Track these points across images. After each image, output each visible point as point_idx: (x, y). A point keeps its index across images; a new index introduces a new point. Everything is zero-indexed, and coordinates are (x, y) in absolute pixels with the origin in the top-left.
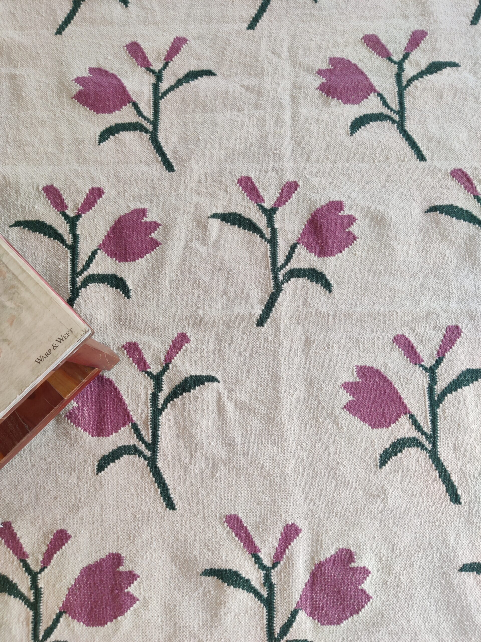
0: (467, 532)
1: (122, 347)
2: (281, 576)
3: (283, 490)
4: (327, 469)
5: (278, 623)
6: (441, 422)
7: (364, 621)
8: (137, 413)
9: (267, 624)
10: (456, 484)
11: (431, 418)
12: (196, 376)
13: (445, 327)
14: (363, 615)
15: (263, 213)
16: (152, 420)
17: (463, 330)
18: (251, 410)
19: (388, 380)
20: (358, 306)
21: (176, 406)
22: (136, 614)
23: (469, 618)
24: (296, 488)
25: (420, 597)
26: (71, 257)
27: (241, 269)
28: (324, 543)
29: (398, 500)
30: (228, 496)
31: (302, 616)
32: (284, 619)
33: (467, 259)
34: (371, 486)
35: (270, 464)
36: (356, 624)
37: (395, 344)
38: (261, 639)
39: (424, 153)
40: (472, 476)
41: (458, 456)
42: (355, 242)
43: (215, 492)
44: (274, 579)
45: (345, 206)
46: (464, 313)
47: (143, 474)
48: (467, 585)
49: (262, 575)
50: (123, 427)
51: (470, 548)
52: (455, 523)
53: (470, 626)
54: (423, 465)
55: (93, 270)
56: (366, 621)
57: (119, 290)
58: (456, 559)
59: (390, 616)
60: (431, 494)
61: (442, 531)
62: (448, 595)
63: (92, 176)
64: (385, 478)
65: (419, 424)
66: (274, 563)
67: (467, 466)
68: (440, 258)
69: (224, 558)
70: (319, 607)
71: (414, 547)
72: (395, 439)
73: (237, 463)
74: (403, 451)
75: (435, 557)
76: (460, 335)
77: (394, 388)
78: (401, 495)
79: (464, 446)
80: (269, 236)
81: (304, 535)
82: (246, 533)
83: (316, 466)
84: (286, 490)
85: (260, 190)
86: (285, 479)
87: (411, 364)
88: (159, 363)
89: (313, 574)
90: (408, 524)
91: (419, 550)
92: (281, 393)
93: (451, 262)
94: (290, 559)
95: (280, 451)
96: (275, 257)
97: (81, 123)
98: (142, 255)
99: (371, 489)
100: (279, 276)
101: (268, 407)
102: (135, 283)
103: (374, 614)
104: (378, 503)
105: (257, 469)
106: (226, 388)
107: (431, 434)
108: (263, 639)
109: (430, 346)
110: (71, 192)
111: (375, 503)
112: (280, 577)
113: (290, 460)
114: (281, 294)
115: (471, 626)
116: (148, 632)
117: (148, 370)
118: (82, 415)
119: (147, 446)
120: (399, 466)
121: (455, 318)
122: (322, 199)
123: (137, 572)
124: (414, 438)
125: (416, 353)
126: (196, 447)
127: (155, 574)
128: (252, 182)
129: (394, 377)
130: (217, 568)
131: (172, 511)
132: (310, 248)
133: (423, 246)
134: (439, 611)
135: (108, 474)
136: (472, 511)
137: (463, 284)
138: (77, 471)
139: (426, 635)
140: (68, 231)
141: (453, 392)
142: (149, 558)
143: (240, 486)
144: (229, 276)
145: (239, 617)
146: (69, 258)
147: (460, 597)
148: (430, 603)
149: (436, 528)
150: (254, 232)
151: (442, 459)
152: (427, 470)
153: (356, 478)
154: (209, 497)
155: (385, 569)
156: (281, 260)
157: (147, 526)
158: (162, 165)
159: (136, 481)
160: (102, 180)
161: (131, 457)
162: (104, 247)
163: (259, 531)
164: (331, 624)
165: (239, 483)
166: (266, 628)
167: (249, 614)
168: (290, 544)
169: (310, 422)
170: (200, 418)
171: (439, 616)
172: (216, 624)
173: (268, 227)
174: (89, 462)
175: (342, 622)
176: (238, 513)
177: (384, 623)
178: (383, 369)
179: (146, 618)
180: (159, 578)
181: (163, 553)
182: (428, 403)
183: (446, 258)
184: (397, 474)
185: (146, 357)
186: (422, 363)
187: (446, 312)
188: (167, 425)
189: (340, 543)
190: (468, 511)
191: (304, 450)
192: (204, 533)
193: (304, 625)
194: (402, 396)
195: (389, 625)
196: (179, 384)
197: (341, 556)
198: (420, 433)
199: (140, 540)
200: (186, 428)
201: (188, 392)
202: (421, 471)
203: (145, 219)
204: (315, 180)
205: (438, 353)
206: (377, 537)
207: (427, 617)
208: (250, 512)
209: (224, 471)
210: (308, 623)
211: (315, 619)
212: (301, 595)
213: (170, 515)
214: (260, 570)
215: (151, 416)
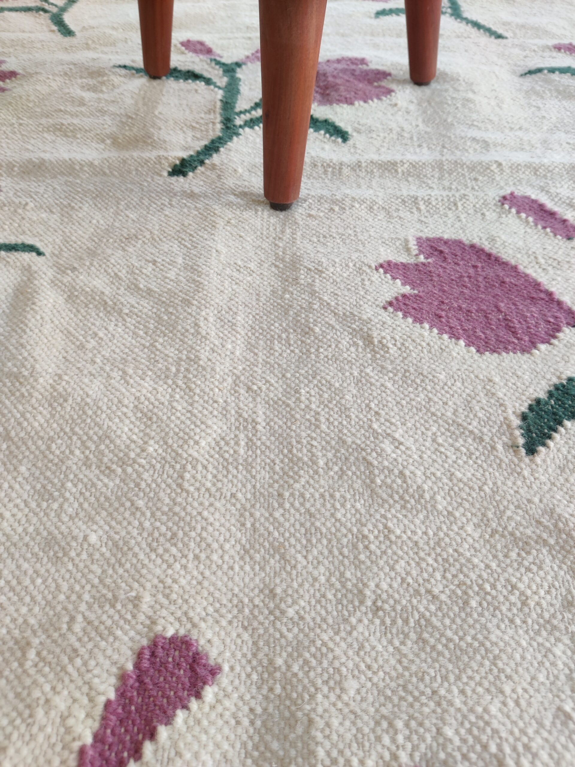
4: (338, 451)
15: (216, 67)
19: (506, 263)
35: (136, 430)
37: (507, 207)
42: (393, 94)
45: (370, 62)
64: (553, 484)
72: (559, 378)
80: (224, 84)
81: (226, 696)
87: (559, 237)
92: (209, 276)
95: (177, 396)
99: (510, 519)
100: (236, 120)
101: (164, 303)
106: (55, 265)
113: (210, 423)
114: (235, 139)
129: (519, 256)
150: (195, 81)
168: (152, 735)
169: (284, 337)
173: (223, 76)
178: (486, 243)
194: (552, 290)
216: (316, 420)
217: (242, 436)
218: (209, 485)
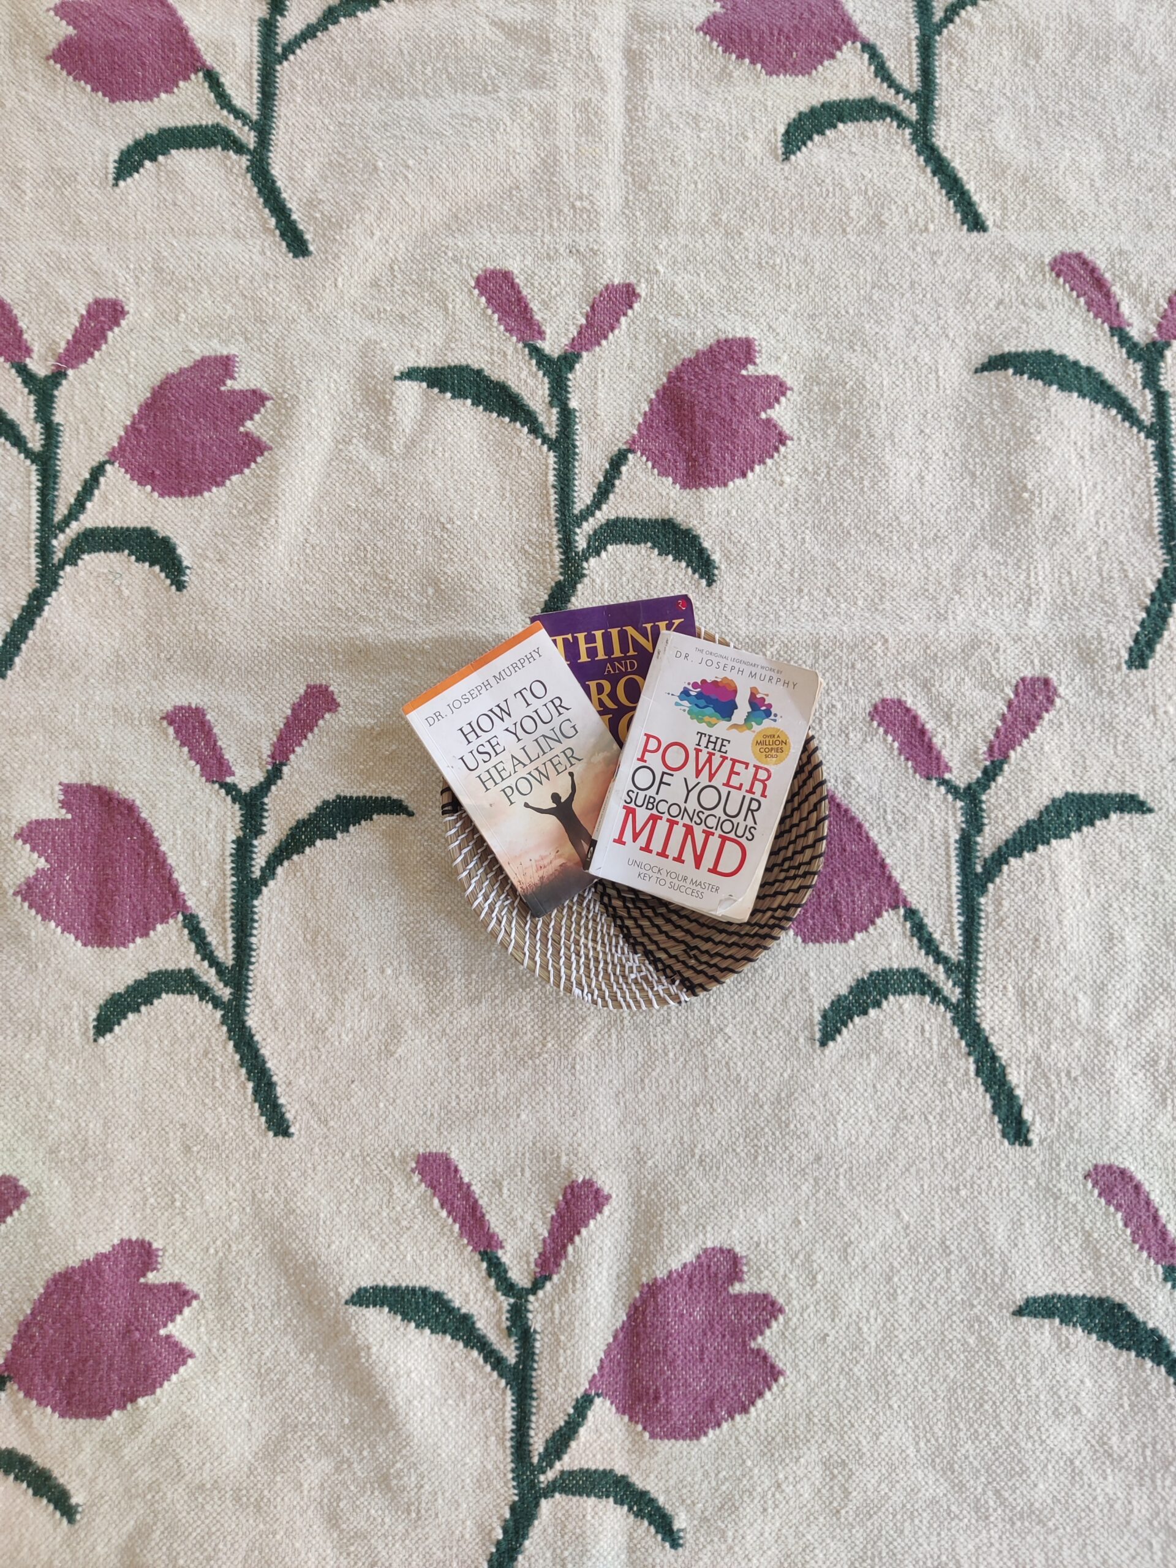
0: (1043, 1218)
1: (163, 718)
2: (553, 1313)
3: (566, 1094)
4: (684, 1044)
5: (541, 1428)
6: (989, 931)
7: (762, 1431)
8: (198, 890)
9: (512, 1431)
10: (1019, 1092)
11: (962, 919)
12: (351, 797)
13: (1014, 682)
14: (758, 1415)
15: (539, 369)
16: (237, 908)
17: (1061, 690)
19: (853, 819)
20: (781, 620)
21: (298, 874)
22: (186, 1393)
23: (1032, 1433)
24: (601, 1089)
25: (909, 1376)
26: (39, 484)
27: (476, 518)
28: (665, 1233)
29: (864, 1128)
30: (425, 1106)
31: (602, 1411)
32: (557, 1419)
33: (1084, 499)
34: (796, 1090)
35: (536, 1027)
36: (742, 1438)
37: (875, 724)
38: (498, 1468)
39: (980, 210)
40: (1063, 1075)
41: (1028, 1022)
42: (782, 449)
43: (392, 1095)
44: (536, 1320)
45: (760, 352)
46: (1065, 645)
47: (211, 1046)
48: (1032, 1349)
49: (506, 1307)
50: (161, 923)
51: (1046, 1258)
52: (1011, 1194)
53: (1034, 1452)
54: (935, 1041)
55: (94, 516)
56: (766, 1431)
57: (157, 568)
58: (1007, 1285)
59: (827, 1421)
60: (952, 1117)
61: (976, 1212)
62: (981, 1374)
63: (96, 269)
64: (833, 1071)
65: (931, 934)
66: (536, 1279)
67: (1053, 1048)
68: (1011, 496)
69: (409, 1258)
70: (647, 1394)
71: (901, 1251)
72: (864, 971)
73: (451, 1022)
74: (885, 1004)
75: (953, 1279)
76: (1051, 702)
77: (868, 838)
78: (874, 1117)
79: (1046, 996)
80: (554, 430)
81: (616, 1210)
82: (467, 1201)
83: (655, 1036)
84: (574, 1094)
85: (534, 306)
86: (573, 1067)
87: (917, 776)
88: (257, 763)
89: (636, 1308)
90: (887, 1191)
91: (913, 1258)
93: (1040, 505)
94: (575, 1269)
96: (568, 486)
97: (71, 128)
98: (218, 479)
99: (796, 1099)
100: (577, 538)
102: (200, 551)
103: (787, 1415)
104: (810, 1136)
105: (501, 1039)
106: (429, 830)
107: (959, 961)
108: (502, 1466)
109: (969, 730)
110: (41, 310)
111: (803, 1136)
112: (550, 1314)
114: (579, 586)
115: (1038, 1454)
116: (214, 1439)
117: (229, 780)
118: (58, 889)
119: (220, 972)
120: (872, 1041)
121: (1042, 658)
122: (699, 333)
123: (193, 1285)
124: (915, 971)
125: (930, 747)
126: (347, 978)
127: (236, 1294)
128: (513, 285)
129: (868, 809)
130: (389, 1284)
131: (281, 1138)
132: (661, 464)
133: (964, 464)
134: (957, 1413)
135: (123, 1040)
136: (1058, 1165)
137: (1066, 566)
138: (44, 1032)
139: (919, 1471)
140: (32, 415)
141: (1026, 855)
142: (221, 1254)
143: (457, 1081)
144: (446, 536)
145: (443, 1410)
146: (34, 487)
147: (1013, 1380)
148: (934, 1392)
149: (962, 1205)
150: (513, 420)
151: (987, 1028)
152: (944, 1056)
153: (758, 1069)
154: (377, 1106)
155: (822, 1304)
156: (583, 494)
157: (217, 1175)
158: (278, 239)
159: (192, 1061)
160: (121, 280)
161: (180, 999)
162: (123, 456)
163: (501, 1196)
164: (675, 1438)
165: (454, 1073)
166: (512, 1439)
167: (469, 1404)
168: (579, 1233)
170: (358, 905)
171: (956, 1425)
172: (384, 1426)
173: (551, 404)
174: (75, 1009)
175: (706, 1434)
176: (449, 1148)
177: (813, 1437)
178: (840, 788)
179: (211, 1403)
180: (246, 1305)
181: (257, 1242)
182: (956, 880)
183: (1026, 495)
184: (865, 1064)
185: (224, 746)
186: (947, 776)
187: (1017, 640)
188: (273, 922)
189: (708, 1235)
190: (1047, 1164)
192: (361, 1195)
193: (606, 1434)
194: (888, 861)
195: (824, 1442)
196: (306, 817)
197: (709, 1267)
198: (931, 959)
199: (199, 1210)
200: (322, 929)
201: (328, 838)
202: (928, 1056)
203: (229, 382)
204: (681, 282)
205: (991, 749)
206: (804, 1223)
207: (924, 1428)
208: (480, 1149)
209: (417, 1041)
210: (617, 1430)
211: (637, 1423)
212: (601, 1360)
213: (277, 1149)
214: (500, 1294)
215: (233, 897)
218: (594, 1074)
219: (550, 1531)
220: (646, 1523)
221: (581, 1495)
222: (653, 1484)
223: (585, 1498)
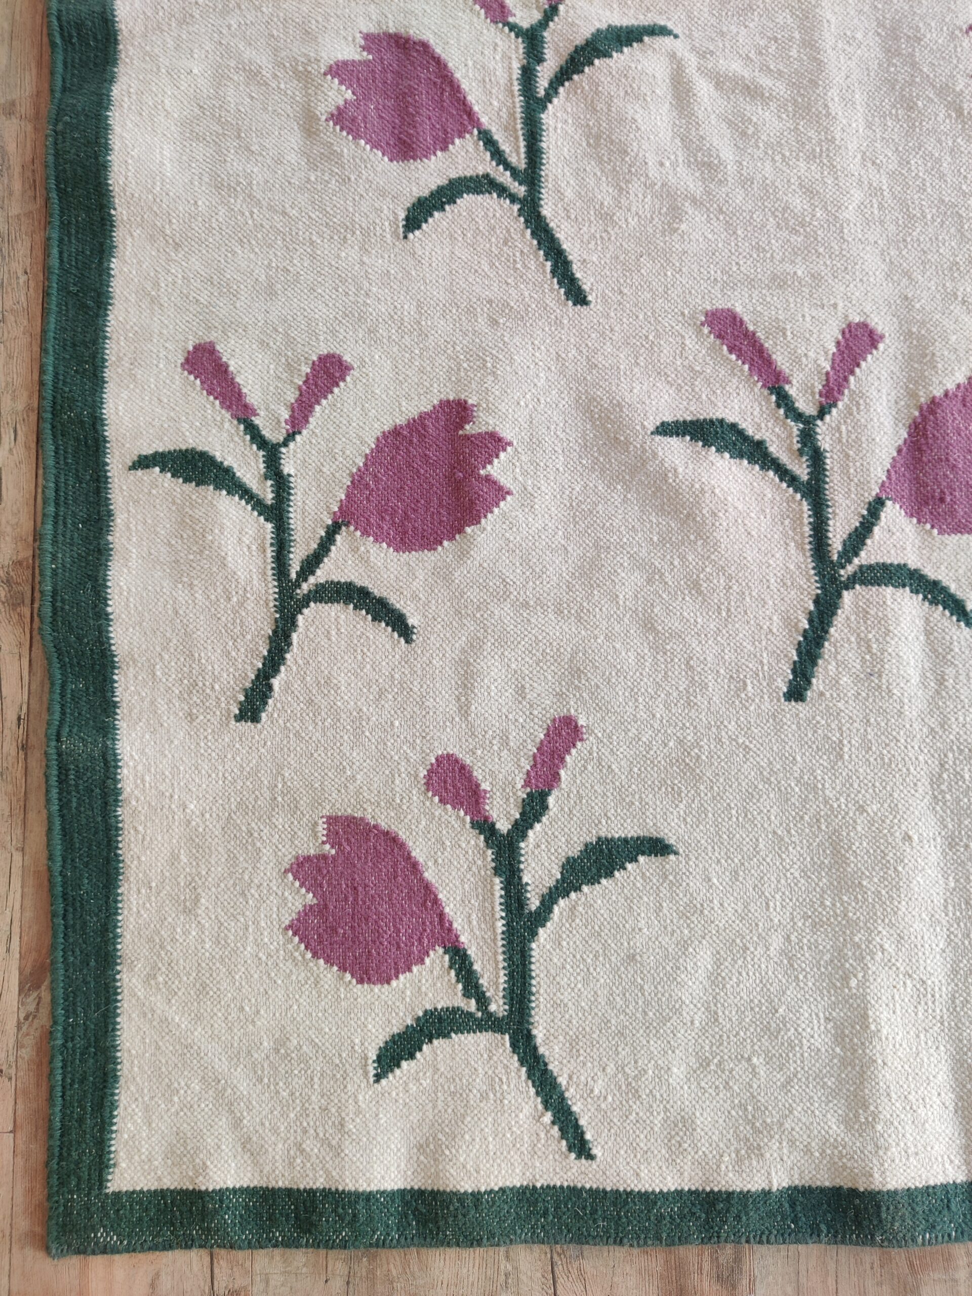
2: (840, 434)
3: (837, 253)
4: (939, 208)
5: (838, 530)
8: (489, 109)
9: (810, 536)
12: (621, 27)
18: (752, 92)
21: (579, 91)
22: (507, 522)
24: (868, 248)
28: (938, 360)
30: (708, 272)
31: (892, 513)
32: (853, 521)
35: (805, 202)
38: (800, 567)
43: (678, 265)
44: (825, 441)
47: (510, 235)
49: (796, 432)
50: (459, 138)
66: (822, 407)
70: (933, 497)
73: (728, 202)
81: (889, 347)
82: (754, 346)
83: (913, 203)
84: (844, 253)
86: (842, 232)
88: (534, 6)
89: (916, 427)
92: (826, 52)
94: (860, 395)
95: (826, 173)
101: (794, 84)
105: (773, 213)
106: (693, 49)
108: (803, 566)
112: (837, 435)
113: (852, 192)
116: (535, 560)
117: (511, 20)
118: (365, 116)
119: (515, 173)
123: (506, 433)
126: (630, 171)
127: (547, 440)
130: (689, 419)
131: (579, 306)
135: (430, 236)
138: (358, 233)
142: (531, 406)
143: (736, 251)
145: (746, 522)
154: (666, 275)
157: (523, 340)
159: (493, 249)
161: (480, 198)
163: (785, 339)
164: (961, 532)
165: (733, 244)
166: (810, 543)
167: (768, 517)
168: (858, 365)
169: (894, 111)
170: (635, 111)
172: (692, 537)
174: (386, 212)
176: (733, 305)
180: (556, 449)
181: (563, 396)
188: (559, 131)
191: (882, 171)
192: (655, 351)
193: (898, 534)
196: (584, 42)
199: (508, 368)
200: (604, 133)
201: (605, 56)
208: (762, 303)
209: (697, 219)
210: (907, 530)
211: (925, 523)
212: (888, 471)
213: (576, 316)
214: (789, 420)
215: (522, 112)
216: (924, 185)
217: (874, 201)
218: (860, 236)
219: (853, 618)
220: (941, 608)
221: (879, 585)
222: (944, 574)
223: (883, 587)
